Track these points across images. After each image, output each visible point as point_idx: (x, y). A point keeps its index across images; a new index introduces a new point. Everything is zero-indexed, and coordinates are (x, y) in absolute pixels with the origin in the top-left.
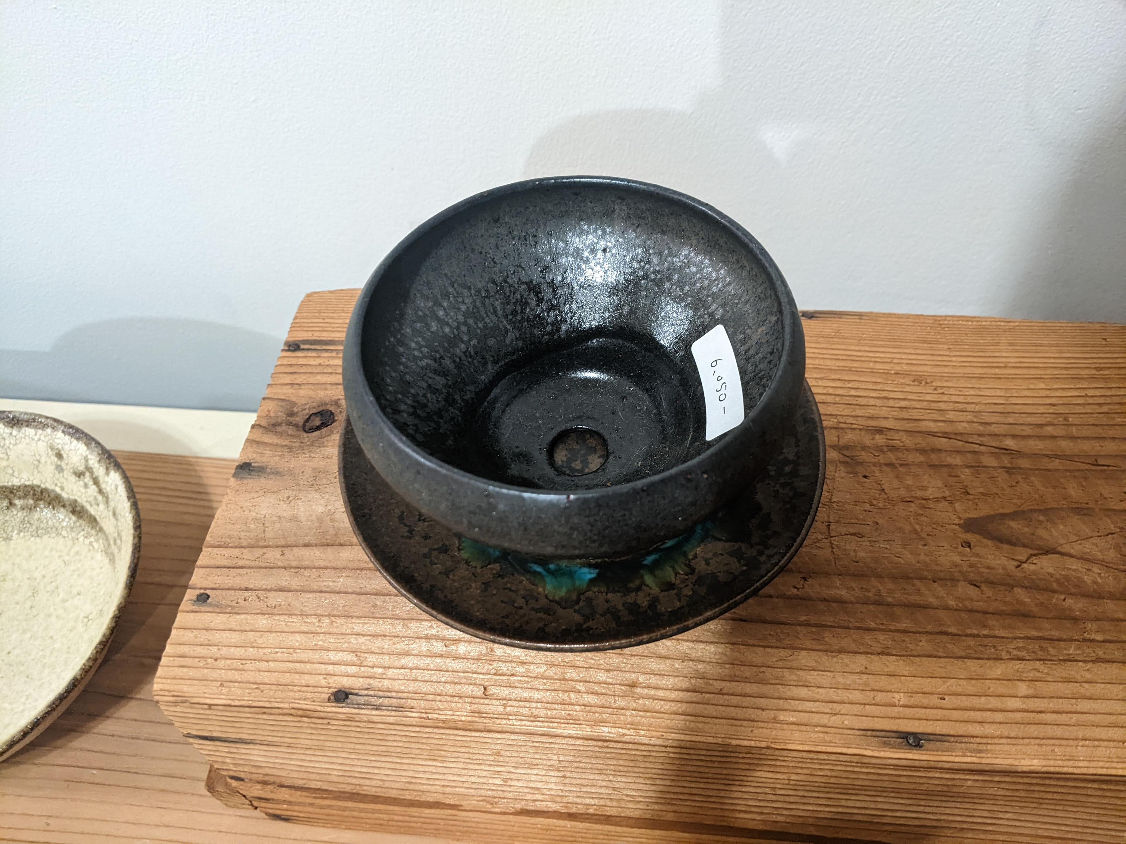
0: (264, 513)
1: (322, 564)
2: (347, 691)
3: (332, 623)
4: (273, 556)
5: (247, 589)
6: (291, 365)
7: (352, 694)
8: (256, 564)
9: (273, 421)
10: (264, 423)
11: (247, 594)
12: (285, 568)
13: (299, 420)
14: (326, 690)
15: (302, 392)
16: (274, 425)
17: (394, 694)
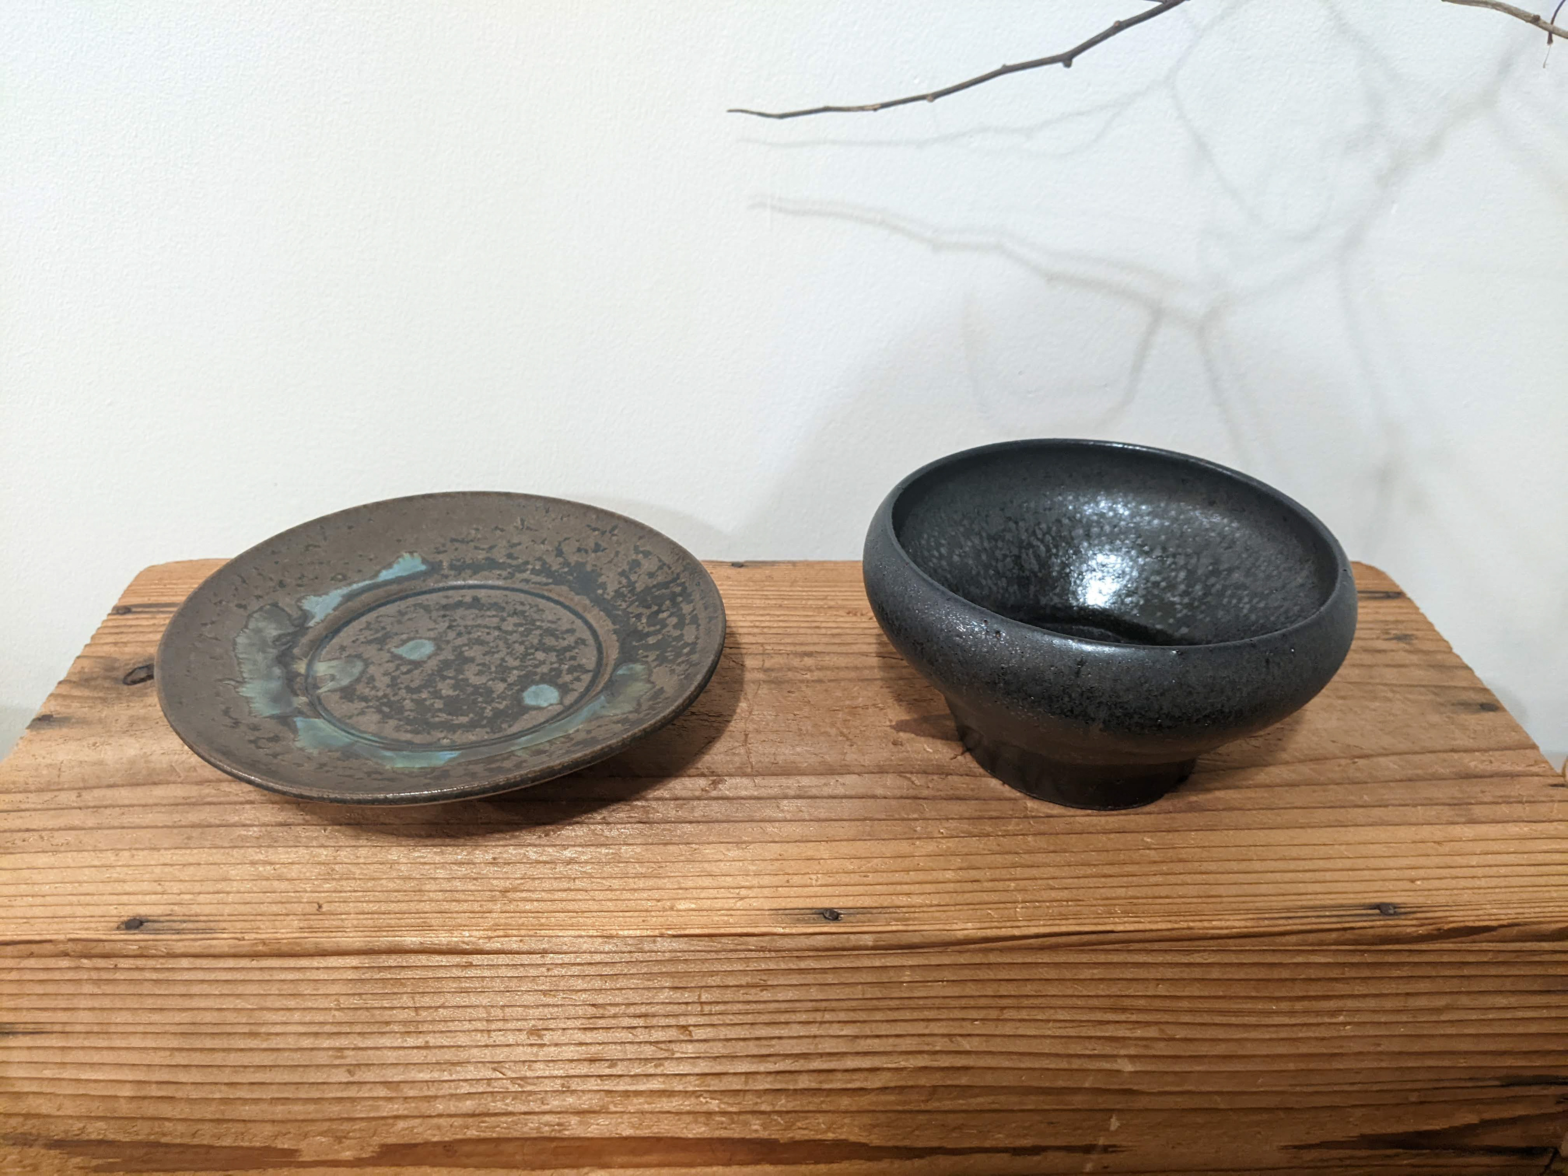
0: (61, 759)
1: (127, 802)
2: (144, 919)
3: (133, 856)
4: (69, 798)
5: (28, 830)
6: (117, 627)
7: (148, 921)
8: (45, 806)
9: (85, 677)
10: (74, 679)
11: (26, 835)
12: (80, 808)
13: (121, 674)
14: (116, 919)
15: (127, 650)
16: (87, 680)
17: (202, 918)
